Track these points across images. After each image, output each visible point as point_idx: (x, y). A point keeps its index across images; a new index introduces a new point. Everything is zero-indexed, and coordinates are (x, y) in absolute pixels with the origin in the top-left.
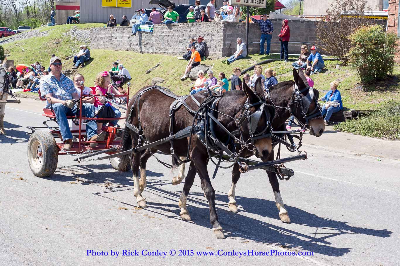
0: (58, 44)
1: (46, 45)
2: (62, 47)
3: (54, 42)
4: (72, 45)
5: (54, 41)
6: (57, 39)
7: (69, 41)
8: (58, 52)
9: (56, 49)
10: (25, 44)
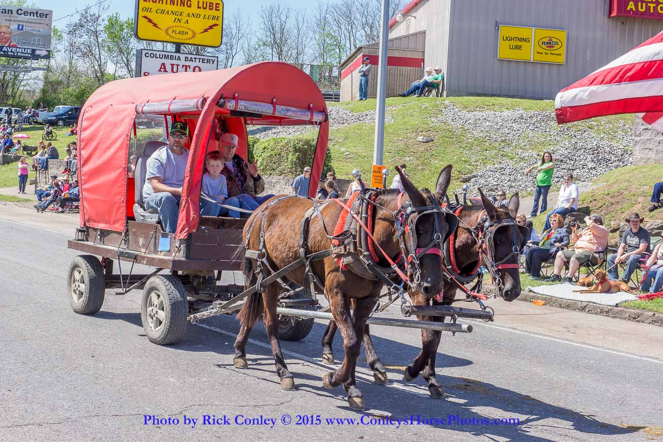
0: (431, 144)
1: (401, 145)
2: (441, 149)
3: (420, 138)
4: (462, 145)
5: (417, 136)
6: (421, 129)
7: (453, 137)
8: (436, 162)
9: (428, 155)
10: (343, 139)
